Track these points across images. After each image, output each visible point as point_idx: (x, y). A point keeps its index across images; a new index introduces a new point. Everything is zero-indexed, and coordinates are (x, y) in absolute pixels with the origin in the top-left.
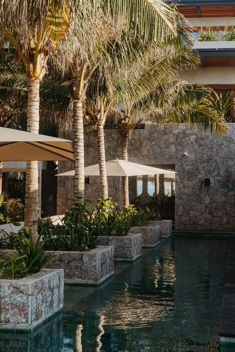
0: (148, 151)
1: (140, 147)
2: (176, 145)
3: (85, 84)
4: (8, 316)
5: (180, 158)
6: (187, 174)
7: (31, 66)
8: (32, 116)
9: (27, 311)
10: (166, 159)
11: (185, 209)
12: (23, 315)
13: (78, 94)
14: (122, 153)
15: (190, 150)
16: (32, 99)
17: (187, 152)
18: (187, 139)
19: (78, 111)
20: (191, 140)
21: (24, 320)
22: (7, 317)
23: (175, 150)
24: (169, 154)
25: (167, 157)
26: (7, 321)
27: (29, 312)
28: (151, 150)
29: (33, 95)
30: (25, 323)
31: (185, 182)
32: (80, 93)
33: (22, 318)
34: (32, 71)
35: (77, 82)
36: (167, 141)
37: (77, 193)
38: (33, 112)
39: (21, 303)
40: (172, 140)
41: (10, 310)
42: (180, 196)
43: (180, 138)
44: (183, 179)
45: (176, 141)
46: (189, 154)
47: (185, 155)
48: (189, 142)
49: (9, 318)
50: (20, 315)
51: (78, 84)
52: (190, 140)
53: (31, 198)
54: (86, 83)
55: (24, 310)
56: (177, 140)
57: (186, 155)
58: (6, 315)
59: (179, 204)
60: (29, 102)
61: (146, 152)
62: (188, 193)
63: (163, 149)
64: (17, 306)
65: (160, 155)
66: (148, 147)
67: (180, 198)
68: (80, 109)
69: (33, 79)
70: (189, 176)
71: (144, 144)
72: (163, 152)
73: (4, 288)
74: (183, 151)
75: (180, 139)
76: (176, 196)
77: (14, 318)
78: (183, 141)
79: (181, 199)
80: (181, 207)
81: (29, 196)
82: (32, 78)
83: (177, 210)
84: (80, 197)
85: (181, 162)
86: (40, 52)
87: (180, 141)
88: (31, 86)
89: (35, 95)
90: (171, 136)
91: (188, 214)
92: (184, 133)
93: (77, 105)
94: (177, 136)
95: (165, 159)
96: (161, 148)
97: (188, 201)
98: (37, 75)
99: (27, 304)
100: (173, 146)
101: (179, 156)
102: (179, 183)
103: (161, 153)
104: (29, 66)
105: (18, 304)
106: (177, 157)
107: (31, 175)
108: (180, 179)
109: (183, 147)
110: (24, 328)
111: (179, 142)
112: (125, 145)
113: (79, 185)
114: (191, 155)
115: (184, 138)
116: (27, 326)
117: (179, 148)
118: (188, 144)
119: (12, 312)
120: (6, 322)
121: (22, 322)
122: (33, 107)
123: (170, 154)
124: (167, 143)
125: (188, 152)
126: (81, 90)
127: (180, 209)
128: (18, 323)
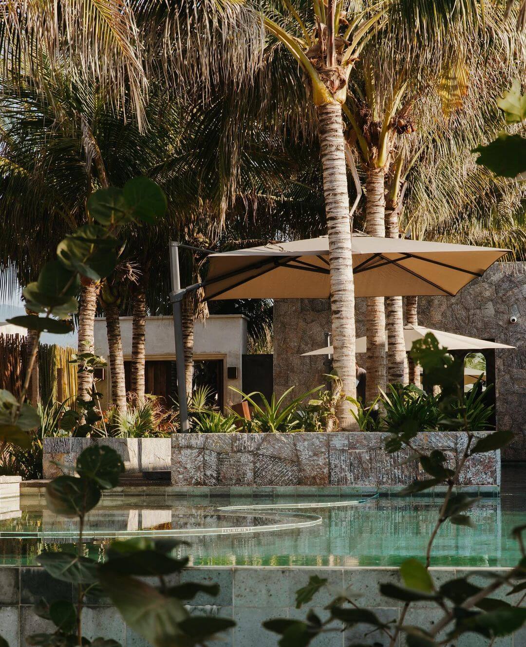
0: (444, 315)
1: (427, 308)
2: (495, 303)
3: (402, 184)
4: (469, 475)
5: (505, 326)
6: (516, 356)
7: (375, 150)
8: (376, 229)
9: (494, 468)
10: (477, 329)
11: (514, 420)
12: (489, 473)
13: (392, 201)
14: (409, 316)
15: (521, 312)
16: (374, 202)
17: (515, 315)
18: (516, 291)
19: (391, 229)
20: (524, 293)
21: (491, 480)
22: (468, 477)
23: (493, 312)
24: (482, 320)
25: (480, 325)
26: (468, 482)
27: (497, 470)
28: (449, 314)
29: (376, 196)
30: (492, 484)
31: (515, 370)
32: (395, 199)
33: (488, 477)
34: (377, 158)
35: (390, 181)
36: (478, 296)
37: (394, 368)
38: (377, 223)
39: (486, 457)
40: (487, 294)
41: (471, 467)
42: (505, 397)
43: (504, 289)
44: (509, 366)
45: (495, 295)
46: (520, 320)
47: (514, 320)
48: (521, 296)
49: (470, 478)
50: (486, 474)
51: (392, 184)
52: (522, 293)
53: (377, 357)
54: (403, 182)
55: (491, 467)
56: (497, 294)
57: (516, 320)
58: (465, 474)
59: (502, 412)
60: (370, 208)
61: (440, 317)
62: (521, 391)
63: (472, 312)
64: (481, 461)
65: (467, 321)
66: (444, 307)
67: (506, 401)
68: (395, 225)
69: (377, 171)
70: (521, 359)
71: (436, 302)
72: (471, 317)
73: (462, 439)
74: (509, 313)
75: (502, 291)
76: (498, 398)
77: (477, 478)
78: (508, 295)
79: (507, 403)
80: (507, 418)
81: (373, 354)
82: (375, 169)
83: (500, 422)
84: (399, 373)
85: (505, 334)
86: (389, 128)
87: (504, 295)
88: (374, 183)
89: (380, 197)
90: (487, 286)
91: (521, 430)
92: (511, 281)
93: (391, 219)
94: (498, 286)
95: (475, 330)
96: (468, 310)
97: (520, 406)
98: (382, 165)
99: (494, 458)
100: (490, 305)
101: (501, 323)
102: (503, 373)
103: (467, 319)
104: (371, 150)
105: (482, 460)
106: (498, 325)
107: (376, 322)
108: (504, 365)
109: (510, 307)
110: (491, 491)
111: (501, 298)
112: (414, 302)
113: (396, 355)
114: (523, 320)
115: (511, 289)
116: (496, 488)
117: (502, 307)
118: (517, 300)
119: (474, 470)
120: (466, 484)
121: (489, 483)
122: (377, 215)
123: (486, 319)
124: (480, 299)
125: (518, 315)
126: (396, 194)
127: (505, 421)
128: (483, 484)
